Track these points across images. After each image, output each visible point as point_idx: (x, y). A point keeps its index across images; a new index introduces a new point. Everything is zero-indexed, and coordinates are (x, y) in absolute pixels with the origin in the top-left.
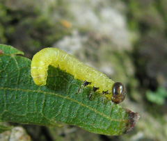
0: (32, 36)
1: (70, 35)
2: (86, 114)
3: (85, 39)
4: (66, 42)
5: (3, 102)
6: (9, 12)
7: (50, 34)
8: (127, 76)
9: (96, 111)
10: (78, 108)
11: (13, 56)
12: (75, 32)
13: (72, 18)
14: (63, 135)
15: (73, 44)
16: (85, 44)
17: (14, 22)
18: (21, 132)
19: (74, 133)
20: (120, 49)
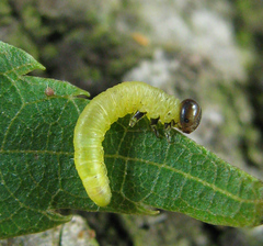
0: (86, 61)
1: (150, 58)
2: (198, 192)
3: (175, 65)
4: (144, 70)
5: (57, 176)
6: (45, 20)
7: (117, 57)
8: (240, 123)
9: (214, 187)
10: (184, 183)
11: (71, 98)
12: (158, 54)
13: (148, 29)
14: (146, 227)
15: (156, 73)
16: (175, 73)
17: (55, 38)
18: (79, 225)
19: (163, 222)
20: (227, 79)
